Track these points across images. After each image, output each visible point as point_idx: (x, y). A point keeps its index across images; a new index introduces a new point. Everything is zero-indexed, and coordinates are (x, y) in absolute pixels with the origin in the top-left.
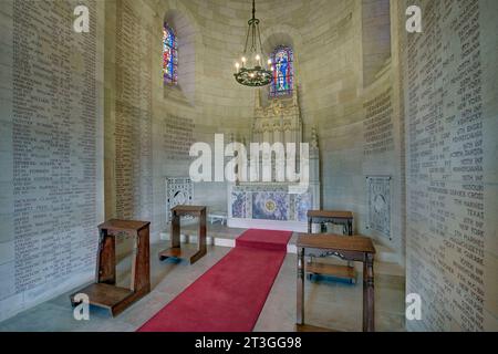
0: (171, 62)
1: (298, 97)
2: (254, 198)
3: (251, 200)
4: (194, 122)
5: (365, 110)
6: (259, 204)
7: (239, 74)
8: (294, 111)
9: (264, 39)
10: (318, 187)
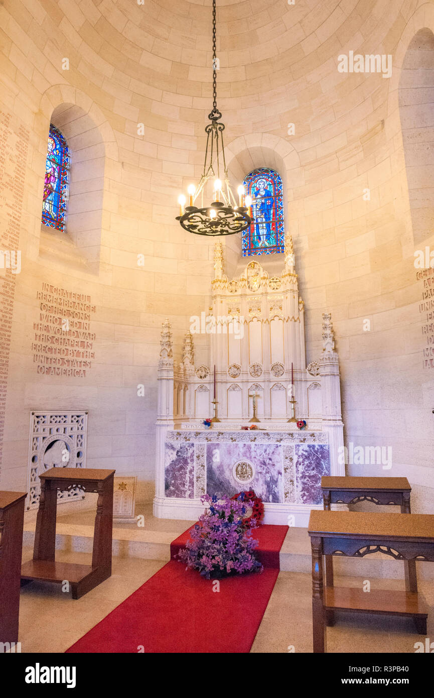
0: (60, 178)
1: (296, 259)
2: (210, 456)
3: (204, 460)
4: (94, 302)
5: (421, 282)
6: (220, 467)
7: (186, 217)
8: (288, 284)
9: (230, 156)
10: (340, 431)
